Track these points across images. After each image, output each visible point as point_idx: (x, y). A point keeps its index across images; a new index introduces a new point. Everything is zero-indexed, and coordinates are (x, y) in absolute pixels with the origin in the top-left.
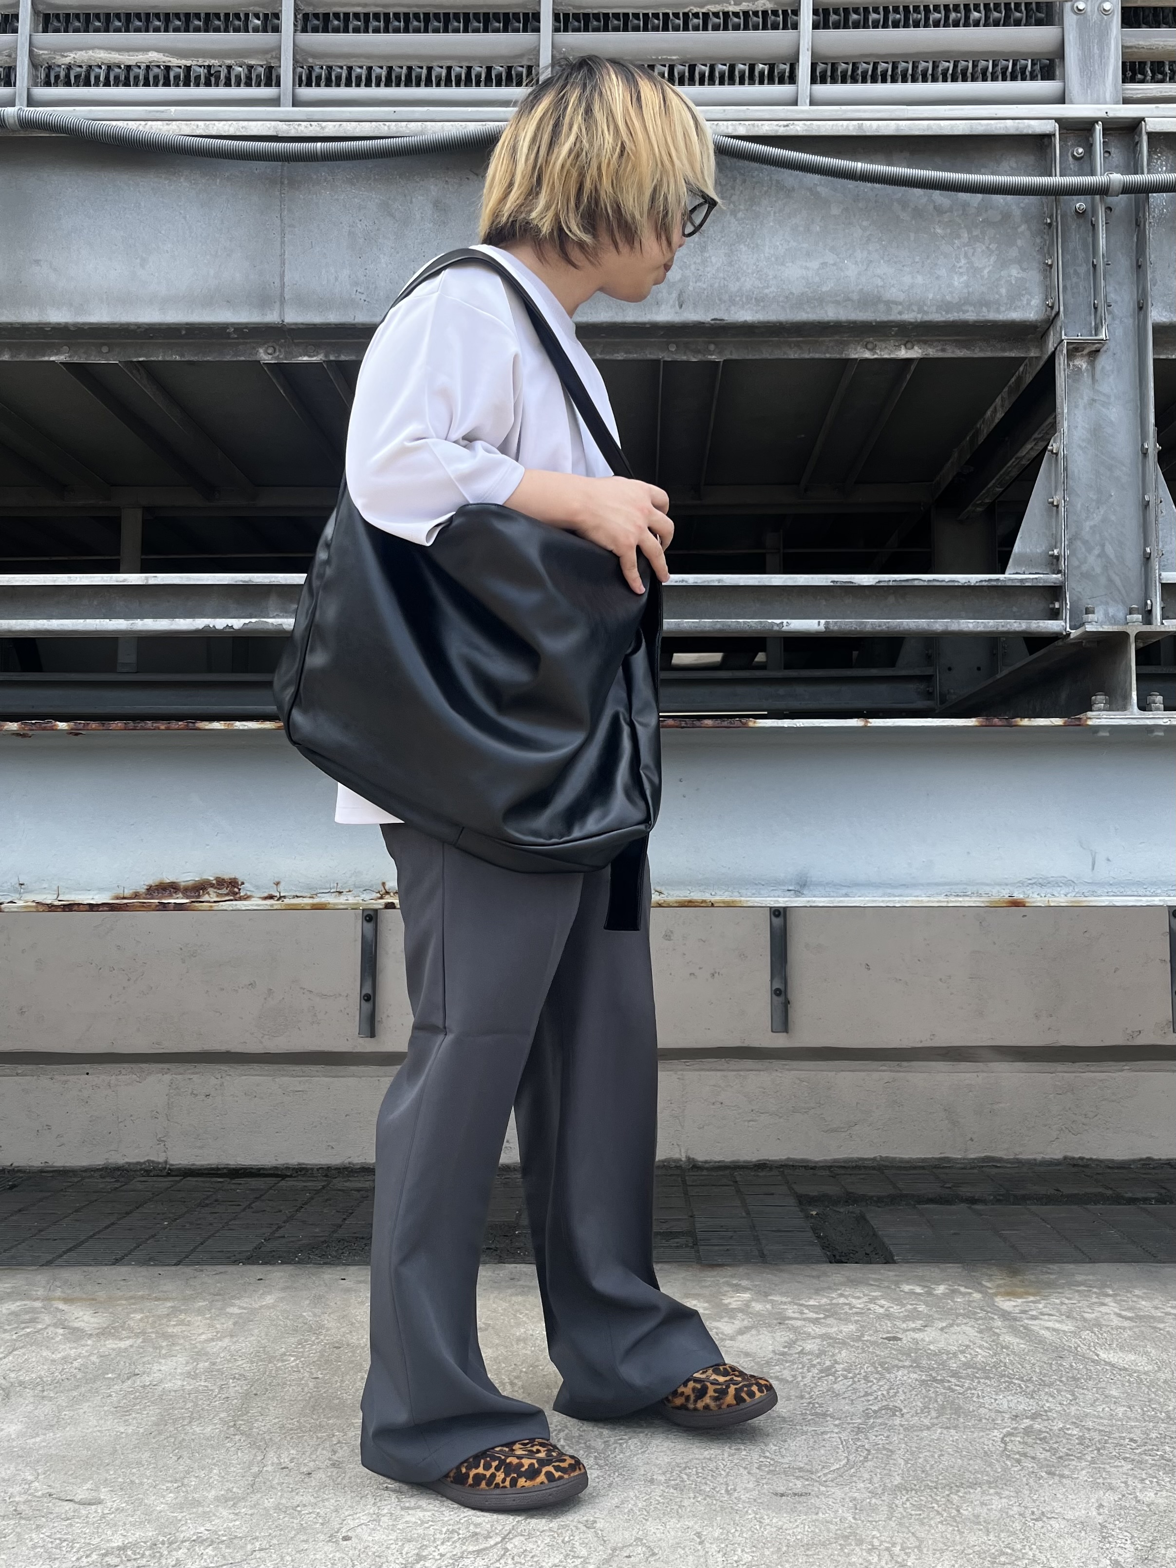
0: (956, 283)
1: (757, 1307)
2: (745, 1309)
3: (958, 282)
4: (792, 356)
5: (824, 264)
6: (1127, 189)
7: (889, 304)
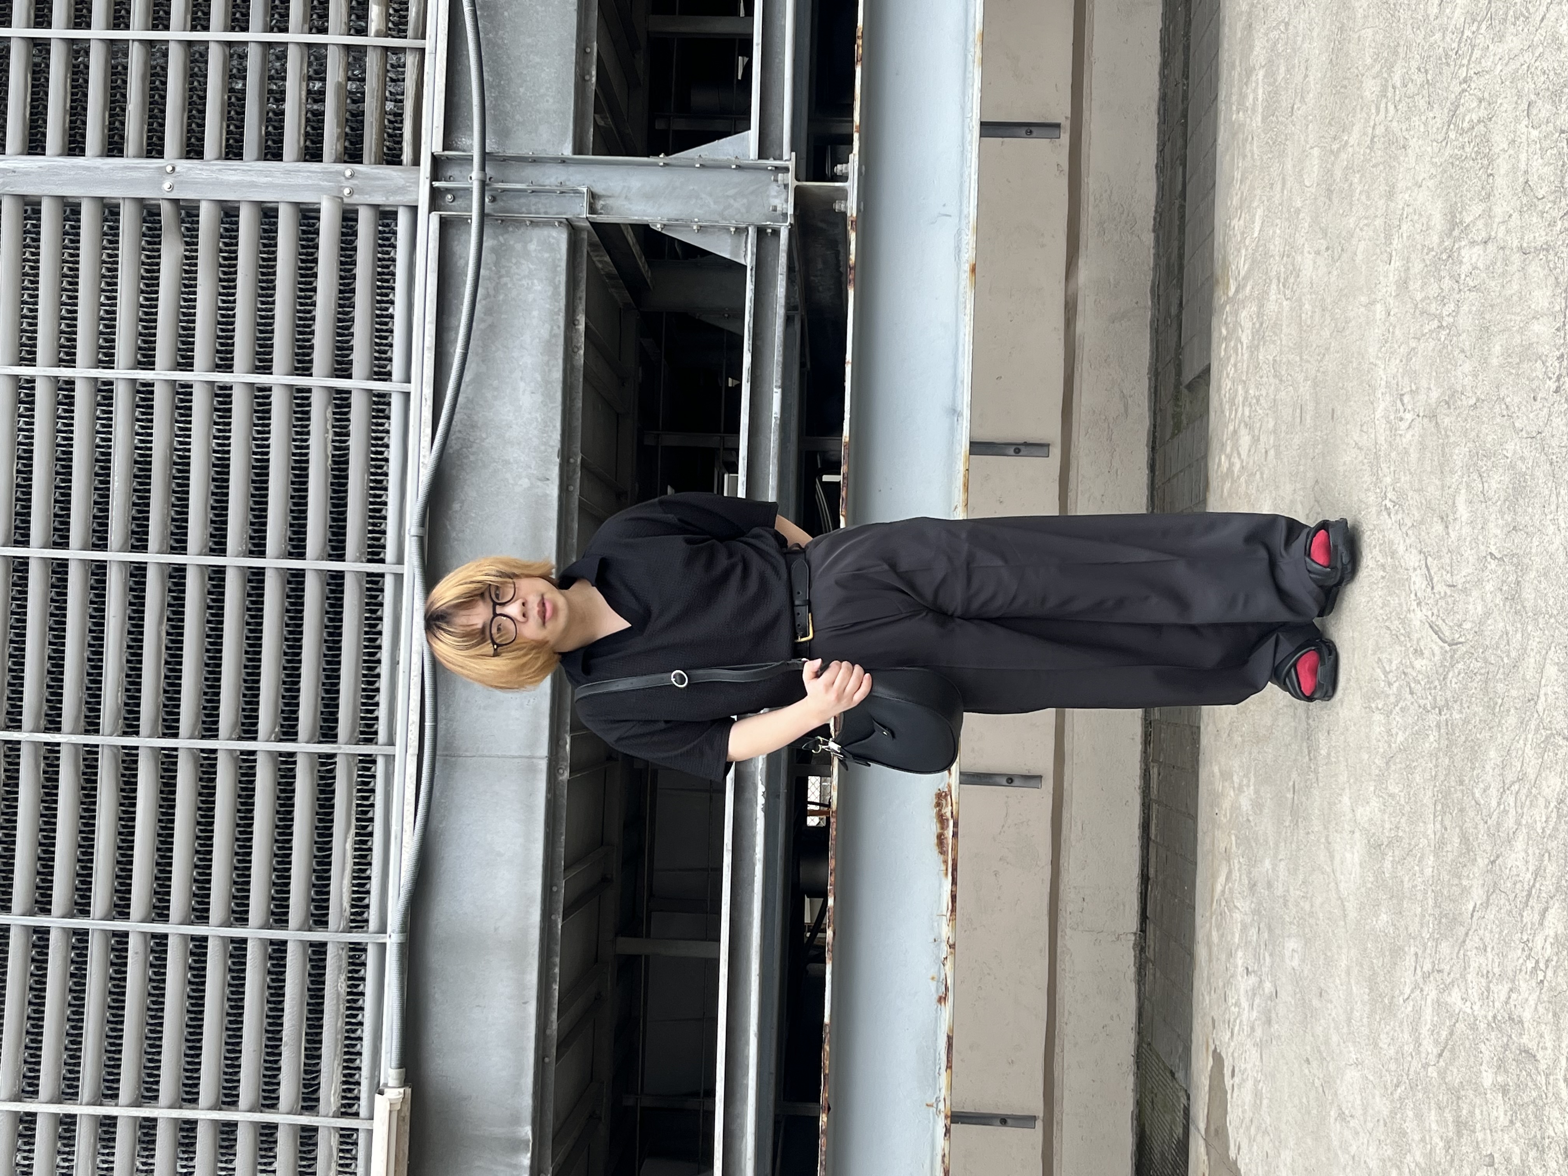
0: (539, 288)
1: (1228, 449)
2: (1229, 457)
3: (538, 287)
4: (580, 405)
5: (522, 379)
6: (483, 168)
7: (553, 336)
